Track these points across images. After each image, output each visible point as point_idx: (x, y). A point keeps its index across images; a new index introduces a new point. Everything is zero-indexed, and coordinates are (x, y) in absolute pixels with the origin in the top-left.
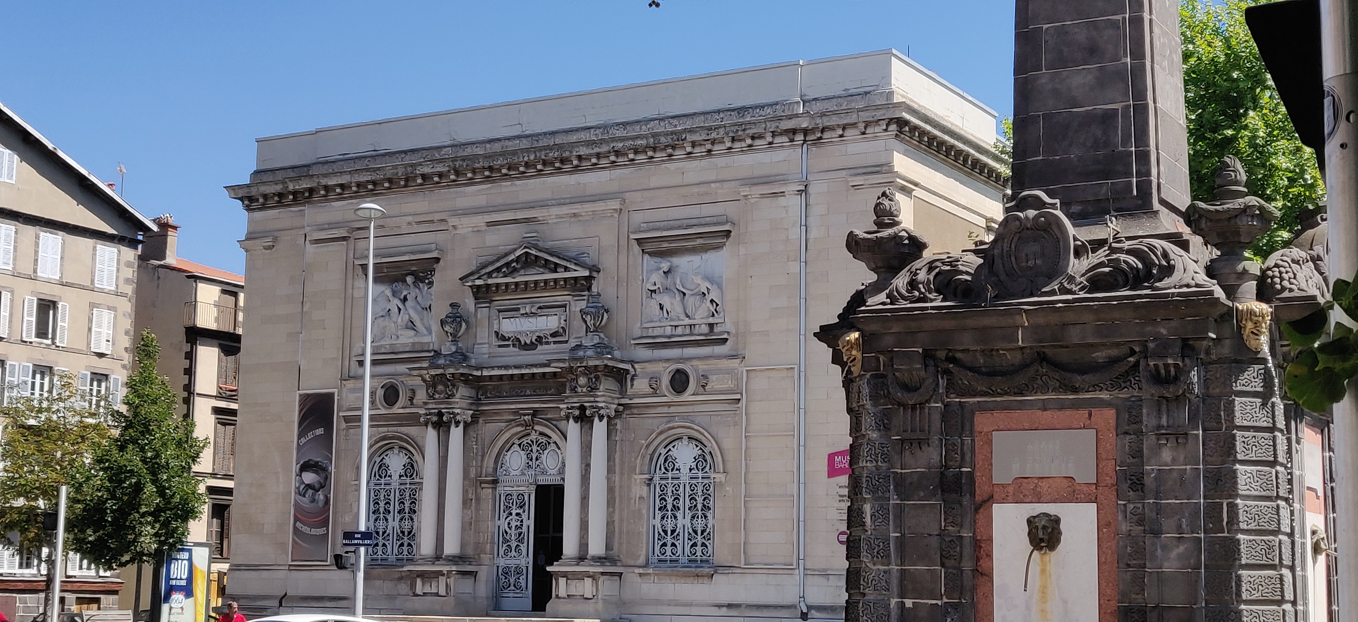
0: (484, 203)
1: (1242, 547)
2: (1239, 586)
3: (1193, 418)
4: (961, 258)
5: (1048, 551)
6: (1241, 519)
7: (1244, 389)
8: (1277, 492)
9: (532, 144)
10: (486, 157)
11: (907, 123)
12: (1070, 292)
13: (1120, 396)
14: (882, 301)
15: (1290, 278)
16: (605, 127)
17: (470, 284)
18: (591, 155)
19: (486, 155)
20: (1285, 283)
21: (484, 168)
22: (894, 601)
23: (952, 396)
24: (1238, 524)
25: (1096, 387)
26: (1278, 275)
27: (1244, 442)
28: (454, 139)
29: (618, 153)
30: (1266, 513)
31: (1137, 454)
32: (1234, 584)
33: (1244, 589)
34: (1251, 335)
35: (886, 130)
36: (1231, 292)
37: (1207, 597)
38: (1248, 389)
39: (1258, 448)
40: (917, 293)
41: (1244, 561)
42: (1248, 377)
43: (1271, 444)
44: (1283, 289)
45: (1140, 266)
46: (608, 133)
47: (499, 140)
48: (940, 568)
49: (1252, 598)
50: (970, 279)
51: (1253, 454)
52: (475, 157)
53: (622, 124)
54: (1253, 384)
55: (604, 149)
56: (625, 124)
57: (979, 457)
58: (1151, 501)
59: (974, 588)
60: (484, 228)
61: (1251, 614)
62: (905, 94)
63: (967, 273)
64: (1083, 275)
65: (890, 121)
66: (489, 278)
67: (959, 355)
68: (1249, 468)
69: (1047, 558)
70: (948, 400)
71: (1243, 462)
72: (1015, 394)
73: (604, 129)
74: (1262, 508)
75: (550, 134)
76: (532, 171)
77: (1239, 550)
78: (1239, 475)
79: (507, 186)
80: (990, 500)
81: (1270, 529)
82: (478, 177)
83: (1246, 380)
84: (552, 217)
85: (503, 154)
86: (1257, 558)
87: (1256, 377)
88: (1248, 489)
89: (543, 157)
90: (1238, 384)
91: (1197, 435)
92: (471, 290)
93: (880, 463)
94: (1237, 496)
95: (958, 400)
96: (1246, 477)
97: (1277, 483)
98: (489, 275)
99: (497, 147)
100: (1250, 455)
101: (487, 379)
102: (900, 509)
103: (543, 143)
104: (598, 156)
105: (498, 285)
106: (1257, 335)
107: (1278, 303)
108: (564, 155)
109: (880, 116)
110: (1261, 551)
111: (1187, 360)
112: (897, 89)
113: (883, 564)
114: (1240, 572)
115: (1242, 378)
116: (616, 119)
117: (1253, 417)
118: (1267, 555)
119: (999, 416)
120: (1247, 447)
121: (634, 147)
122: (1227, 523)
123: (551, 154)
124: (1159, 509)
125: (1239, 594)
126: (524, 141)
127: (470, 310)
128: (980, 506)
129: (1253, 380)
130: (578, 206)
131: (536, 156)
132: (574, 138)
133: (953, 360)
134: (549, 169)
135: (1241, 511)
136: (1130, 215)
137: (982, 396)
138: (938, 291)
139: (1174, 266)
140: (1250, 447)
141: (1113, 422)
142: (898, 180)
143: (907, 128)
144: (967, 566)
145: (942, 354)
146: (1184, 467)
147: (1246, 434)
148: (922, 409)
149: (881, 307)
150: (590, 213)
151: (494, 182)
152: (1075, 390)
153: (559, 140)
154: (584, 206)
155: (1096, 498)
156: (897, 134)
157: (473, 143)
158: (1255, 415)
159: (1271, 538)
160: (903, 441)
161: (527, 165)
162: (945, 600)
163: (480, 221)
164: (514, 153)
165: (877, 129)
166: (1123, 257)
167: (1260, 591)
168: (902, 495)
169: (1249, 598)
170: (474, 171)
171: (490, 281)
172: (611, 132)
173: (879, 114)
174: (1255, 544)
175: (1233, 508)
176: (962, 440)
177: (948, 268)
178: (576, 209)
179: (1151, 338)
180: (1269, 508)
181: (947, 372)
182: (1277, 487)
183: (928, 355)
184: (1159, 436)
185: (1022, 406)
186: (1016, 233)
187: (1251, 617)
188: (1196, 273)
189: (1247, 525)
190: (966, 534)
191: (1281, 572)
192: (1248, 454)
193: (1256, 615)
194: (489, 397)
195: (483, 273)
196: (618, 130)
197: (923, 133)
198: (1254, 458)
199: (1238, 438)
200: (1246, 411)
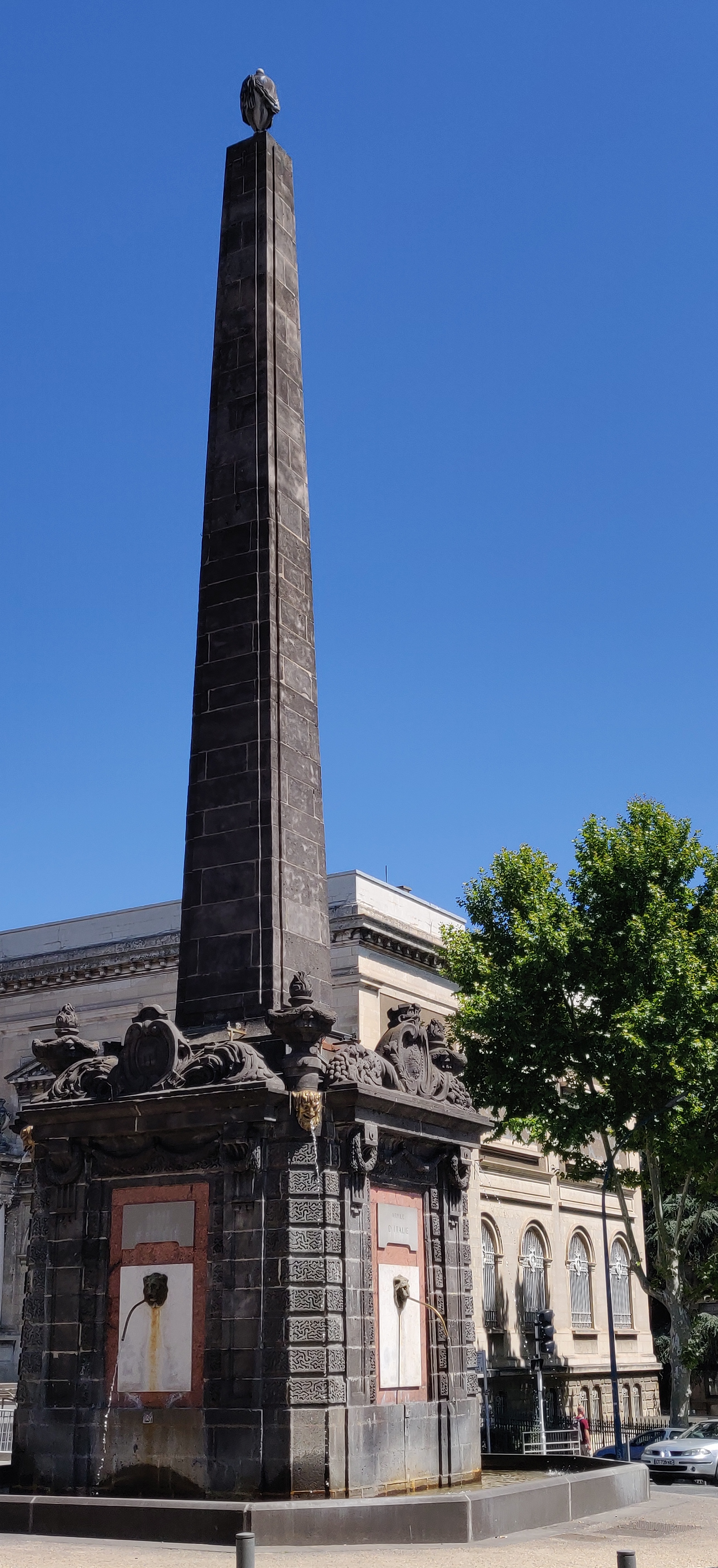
0: (28, 1011)
1: (291, 1297)
2: (287, 1330)
3: (258, 1188)
4: (103, 1061)
5: (157, 1306)
6: (291, 1273)
7: (299, 1162)
8: (325, 1249)
9: (68, 958)
10: (29, 970)
11: (369, 931)
12: (172, 1087)
13: (212, 1172)
14: (43, 1098)
15: (342, 1070)
16: (127, 942)
17: (13, 1082)
18: (114, 966)
19: (30, 969)
20: (338, 1074)
21: (27, 980)
22: (45, 1353)
23: (96, 1176)
24: (288, 1278)
25: (194, 1165)
26: (334, 1068)
27: (297, 1208)
28: (6, 956)
29: (137, 964)
30: (314, 1267)
31: (219, 1220)
32: (284, 1329)
33: (291, 1333)
34: (304, 1118)
35: (351, 938)
36: (292, 1083)
37: (265, 1341)
38: (303, 1163)
39: (309, 1212)
40: (68, 1091)
41: (292, 1309)
42: (303, 1153)
43: (322, 1208)
44: (335, 1078)
45: (221, 1063)
46: (130, 947)
47: (41, 956)
48: (78, 1323)
49: (298, 1340)
50: (106, 1078)
51: (305, 1218)
52: (21, 971)
53: (141, 939)
54: (307, 1159)
55: (125, 961)
56: (143, 939)
57: (114, 1227)
58: (227, 1260)
59: (104, 1339)
60: (28, 1032)
61: (298, 1354)
62: (370, 907)
63: (105, 1073)
64: (182, 1073)
65: (354, 931)
66: (29, 1076)
67: (101, 1142)
68: (300, 1230)
69: (157, 1312)
70: (93, 1180)
71: (295, 1225)
72: (139, 1174)
73: (127, 944)
74: (311, 1263)
75: (83, 949)
76: (67, 982)
77: (289, 1299)
78: (291, 1235)
79: (47, 995)
80: (120, 1263)
81: (318, 1280)
82: (23, 989)
83: (301, 1156)
84: (84, 1021)
85: (42, 968)
86: (305, 1306)
87: (309, 1152)
88: (299, 1247)
89: (75, 969)
90: (293, 1159)
91: (260, 1204)
92: (15, 1087)
93: (42, 1235)
94: (289, 1253)
95: (100, 1179)
96: (297, 1237)
97: (325, 1241)
98: (30, 1073)
99: (40, 962)
100: (302, 1219)
101: (26, 1166)
102: (53, 1274)
103: (77, 957)
104: (121, 967)
105: (37, 1082)
106: (308, 1118)
107: (330, 1091)
108: (92, 967)
109: (346, 926)
110: (309, 1299)
111: (251, 1141)
112: (362, 903)
113: (40, 1322)
114: (288, 1319)
115: (298, 1154)
116: (136, 935)
117: (306, 1187)
118: (315, 1303)
119: (130, 1192)
120: (299, 1212)
121: (149, 958)
122: (281, 1277)
123: (81, 967)
124: (233, 1266)
125: (287, 1338)
126: (62, 956)
127: (15, 1105)
128: (113, 1269)
129: (307, 1155)
130: (103, 1010)
131: (69, 968)
132: (102, 952)
133: (97, 1147)
134: (81, 980)
135: (291, 1267)
136: (255, 1020)
137: (116, 1175)
138: (84, 1089)
139: (244, 1063)
140: (302, 1211)
141: (207, 1193)
142: (362, 980)
143: (369, 936)
144: (99, 1321)
145: (85, 1141)
146: (251, 1231)
147: (299, 1201)
148: (72, 1187)
149: (41, 1103)
150: (114, 1017)
151: (36, 992)
152: (180, 1169)
153: (90, 954)
154: (109, 1011)
155: (193, 1258)
156: (360, 941)
157: (21, 959)
158: (307, 1184)
159: (319, 1288)
160: (57, 1216)
161: (63, 976)
162: (82, 1351)
163: (24, 1026)
164: (52, 966)
165: (345, 938)
166: (211, 1056)
167: (306, 1334)
168: (56, 1262)
169: (296, 1340)
170: (20, 983)
171: (30, 1079)
172: (132, 946)
173: (345, 925)
174: (303, 1294)
175: (286, 1263)
176: (101, 1213)
177: (93, 1069)
178: (103, 1013)
179: (226, 1123)
180: (317, 1263)
181: (91, 1157)
182: (325, 1245)
183: (74, 1142)
184: (234, 1205)
185: (146, 1182)
186: (139, 1039)
187: (297, 1357)
188: (259, 1068)
189: (297, 1278)
190: (101, 1293)
191: (326, 1317)
192: (299, 1218)
193: (302, 1354)
194: (28, 1183)
195: (24, 1072)
196: (137, 944)
197: (386, 939)
198: (306, 1221)
199: (291, 1205)
200: (300, 1182)
